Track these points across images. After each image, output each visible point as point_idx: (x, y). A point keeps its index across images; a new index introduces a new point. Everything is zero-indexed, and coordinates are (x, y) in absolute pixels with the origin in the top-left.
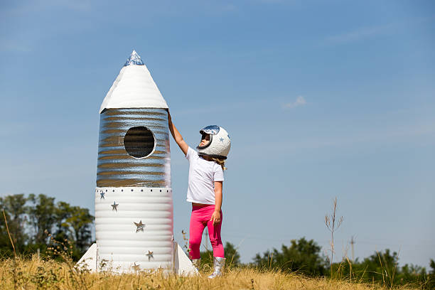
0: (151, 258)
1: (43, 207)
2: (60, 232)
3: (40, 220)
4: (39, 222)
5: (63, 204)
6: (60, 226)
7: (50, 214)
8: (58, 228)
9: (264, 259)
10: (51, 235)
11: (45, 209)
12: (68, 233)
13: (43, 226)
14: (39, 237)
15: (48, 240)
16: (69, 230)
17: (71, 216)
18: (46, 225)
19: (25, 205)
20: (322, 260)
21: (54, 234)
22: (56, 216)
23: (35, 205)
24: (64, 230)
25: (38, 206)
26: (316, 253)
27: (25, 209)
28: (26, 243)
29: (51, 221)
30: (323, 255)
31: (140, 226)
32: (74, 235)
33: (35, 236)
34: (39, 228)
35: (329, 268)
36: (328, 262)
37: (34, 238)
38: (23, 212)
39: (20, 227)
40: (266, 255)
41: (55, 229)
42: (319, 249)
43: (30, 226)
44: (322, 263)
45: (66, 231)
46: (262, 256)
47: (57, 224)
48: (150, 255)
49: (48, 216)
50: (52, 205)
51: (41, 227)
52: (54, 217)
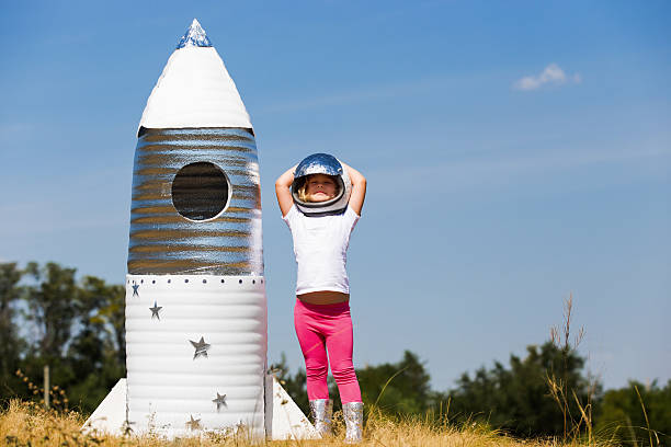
0: (222, 407)
1: (55, 287)
2: (86, 334)
3: (48, 312)
4: (46, 315)
5: (92, 281)
6: (86, 322)
7: (68, 301)
8: (83, 327)
9: (476, 383)
10: (70, 341)
11: (58, 290)
12: (102, 336)
13: (56, 322)
14: (48, 345)
15: (65, 350)
16: (105, 330)
17: (109, 302)
18: (60, 321)
19: (20, 284)
20: (587, 383)
21: (76, 338)
22: (80, 304)
23: (40, 283)
24: (95, 330)
25: (44, 286)
26: (577, 371)
27: (21, 290)
28: (22, 356)
29: (69, 313)
30: (589, 374)
31: (201, 347)
32: (114, 338)
33: (39, 342)
34: (47, 326)
35: (600, 400)
36: (599, 387)
37: (37, 346)
38: (16, 296)
39: (11, 324)
40: (481, 374)
41: (77, 328)
42: (580, 362)
43: (30, 323)
44: (587, 390)
45: (98, 332)
46: (473, 377)
47: (81, 318)
48: (220, 400)
49: (63, 303)
50: (71, 282)
51: (51, 324)
52: (76, 306)
